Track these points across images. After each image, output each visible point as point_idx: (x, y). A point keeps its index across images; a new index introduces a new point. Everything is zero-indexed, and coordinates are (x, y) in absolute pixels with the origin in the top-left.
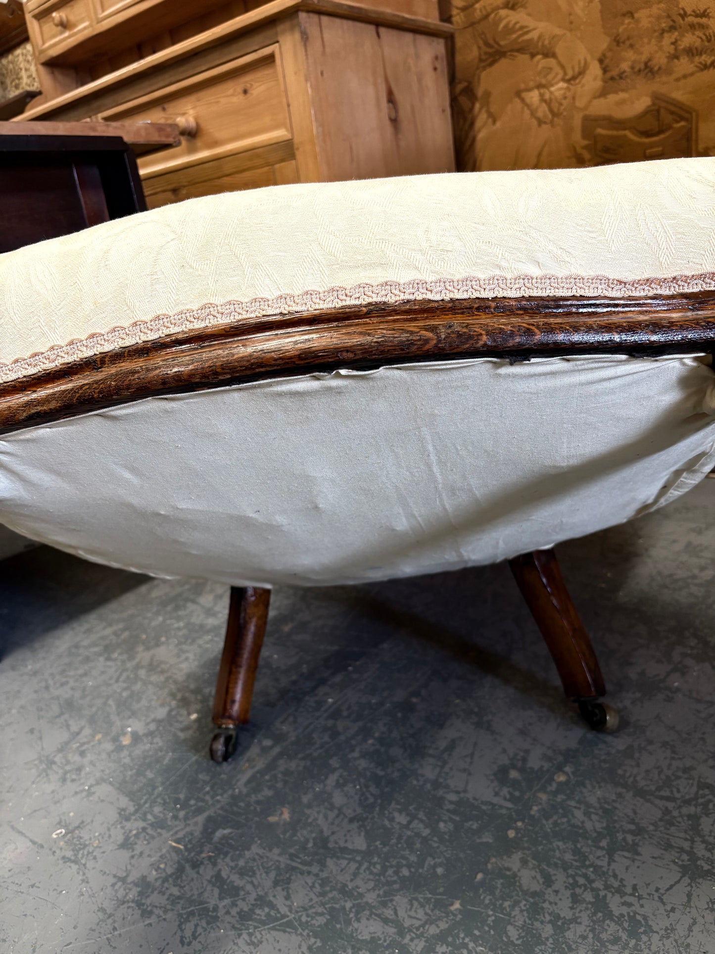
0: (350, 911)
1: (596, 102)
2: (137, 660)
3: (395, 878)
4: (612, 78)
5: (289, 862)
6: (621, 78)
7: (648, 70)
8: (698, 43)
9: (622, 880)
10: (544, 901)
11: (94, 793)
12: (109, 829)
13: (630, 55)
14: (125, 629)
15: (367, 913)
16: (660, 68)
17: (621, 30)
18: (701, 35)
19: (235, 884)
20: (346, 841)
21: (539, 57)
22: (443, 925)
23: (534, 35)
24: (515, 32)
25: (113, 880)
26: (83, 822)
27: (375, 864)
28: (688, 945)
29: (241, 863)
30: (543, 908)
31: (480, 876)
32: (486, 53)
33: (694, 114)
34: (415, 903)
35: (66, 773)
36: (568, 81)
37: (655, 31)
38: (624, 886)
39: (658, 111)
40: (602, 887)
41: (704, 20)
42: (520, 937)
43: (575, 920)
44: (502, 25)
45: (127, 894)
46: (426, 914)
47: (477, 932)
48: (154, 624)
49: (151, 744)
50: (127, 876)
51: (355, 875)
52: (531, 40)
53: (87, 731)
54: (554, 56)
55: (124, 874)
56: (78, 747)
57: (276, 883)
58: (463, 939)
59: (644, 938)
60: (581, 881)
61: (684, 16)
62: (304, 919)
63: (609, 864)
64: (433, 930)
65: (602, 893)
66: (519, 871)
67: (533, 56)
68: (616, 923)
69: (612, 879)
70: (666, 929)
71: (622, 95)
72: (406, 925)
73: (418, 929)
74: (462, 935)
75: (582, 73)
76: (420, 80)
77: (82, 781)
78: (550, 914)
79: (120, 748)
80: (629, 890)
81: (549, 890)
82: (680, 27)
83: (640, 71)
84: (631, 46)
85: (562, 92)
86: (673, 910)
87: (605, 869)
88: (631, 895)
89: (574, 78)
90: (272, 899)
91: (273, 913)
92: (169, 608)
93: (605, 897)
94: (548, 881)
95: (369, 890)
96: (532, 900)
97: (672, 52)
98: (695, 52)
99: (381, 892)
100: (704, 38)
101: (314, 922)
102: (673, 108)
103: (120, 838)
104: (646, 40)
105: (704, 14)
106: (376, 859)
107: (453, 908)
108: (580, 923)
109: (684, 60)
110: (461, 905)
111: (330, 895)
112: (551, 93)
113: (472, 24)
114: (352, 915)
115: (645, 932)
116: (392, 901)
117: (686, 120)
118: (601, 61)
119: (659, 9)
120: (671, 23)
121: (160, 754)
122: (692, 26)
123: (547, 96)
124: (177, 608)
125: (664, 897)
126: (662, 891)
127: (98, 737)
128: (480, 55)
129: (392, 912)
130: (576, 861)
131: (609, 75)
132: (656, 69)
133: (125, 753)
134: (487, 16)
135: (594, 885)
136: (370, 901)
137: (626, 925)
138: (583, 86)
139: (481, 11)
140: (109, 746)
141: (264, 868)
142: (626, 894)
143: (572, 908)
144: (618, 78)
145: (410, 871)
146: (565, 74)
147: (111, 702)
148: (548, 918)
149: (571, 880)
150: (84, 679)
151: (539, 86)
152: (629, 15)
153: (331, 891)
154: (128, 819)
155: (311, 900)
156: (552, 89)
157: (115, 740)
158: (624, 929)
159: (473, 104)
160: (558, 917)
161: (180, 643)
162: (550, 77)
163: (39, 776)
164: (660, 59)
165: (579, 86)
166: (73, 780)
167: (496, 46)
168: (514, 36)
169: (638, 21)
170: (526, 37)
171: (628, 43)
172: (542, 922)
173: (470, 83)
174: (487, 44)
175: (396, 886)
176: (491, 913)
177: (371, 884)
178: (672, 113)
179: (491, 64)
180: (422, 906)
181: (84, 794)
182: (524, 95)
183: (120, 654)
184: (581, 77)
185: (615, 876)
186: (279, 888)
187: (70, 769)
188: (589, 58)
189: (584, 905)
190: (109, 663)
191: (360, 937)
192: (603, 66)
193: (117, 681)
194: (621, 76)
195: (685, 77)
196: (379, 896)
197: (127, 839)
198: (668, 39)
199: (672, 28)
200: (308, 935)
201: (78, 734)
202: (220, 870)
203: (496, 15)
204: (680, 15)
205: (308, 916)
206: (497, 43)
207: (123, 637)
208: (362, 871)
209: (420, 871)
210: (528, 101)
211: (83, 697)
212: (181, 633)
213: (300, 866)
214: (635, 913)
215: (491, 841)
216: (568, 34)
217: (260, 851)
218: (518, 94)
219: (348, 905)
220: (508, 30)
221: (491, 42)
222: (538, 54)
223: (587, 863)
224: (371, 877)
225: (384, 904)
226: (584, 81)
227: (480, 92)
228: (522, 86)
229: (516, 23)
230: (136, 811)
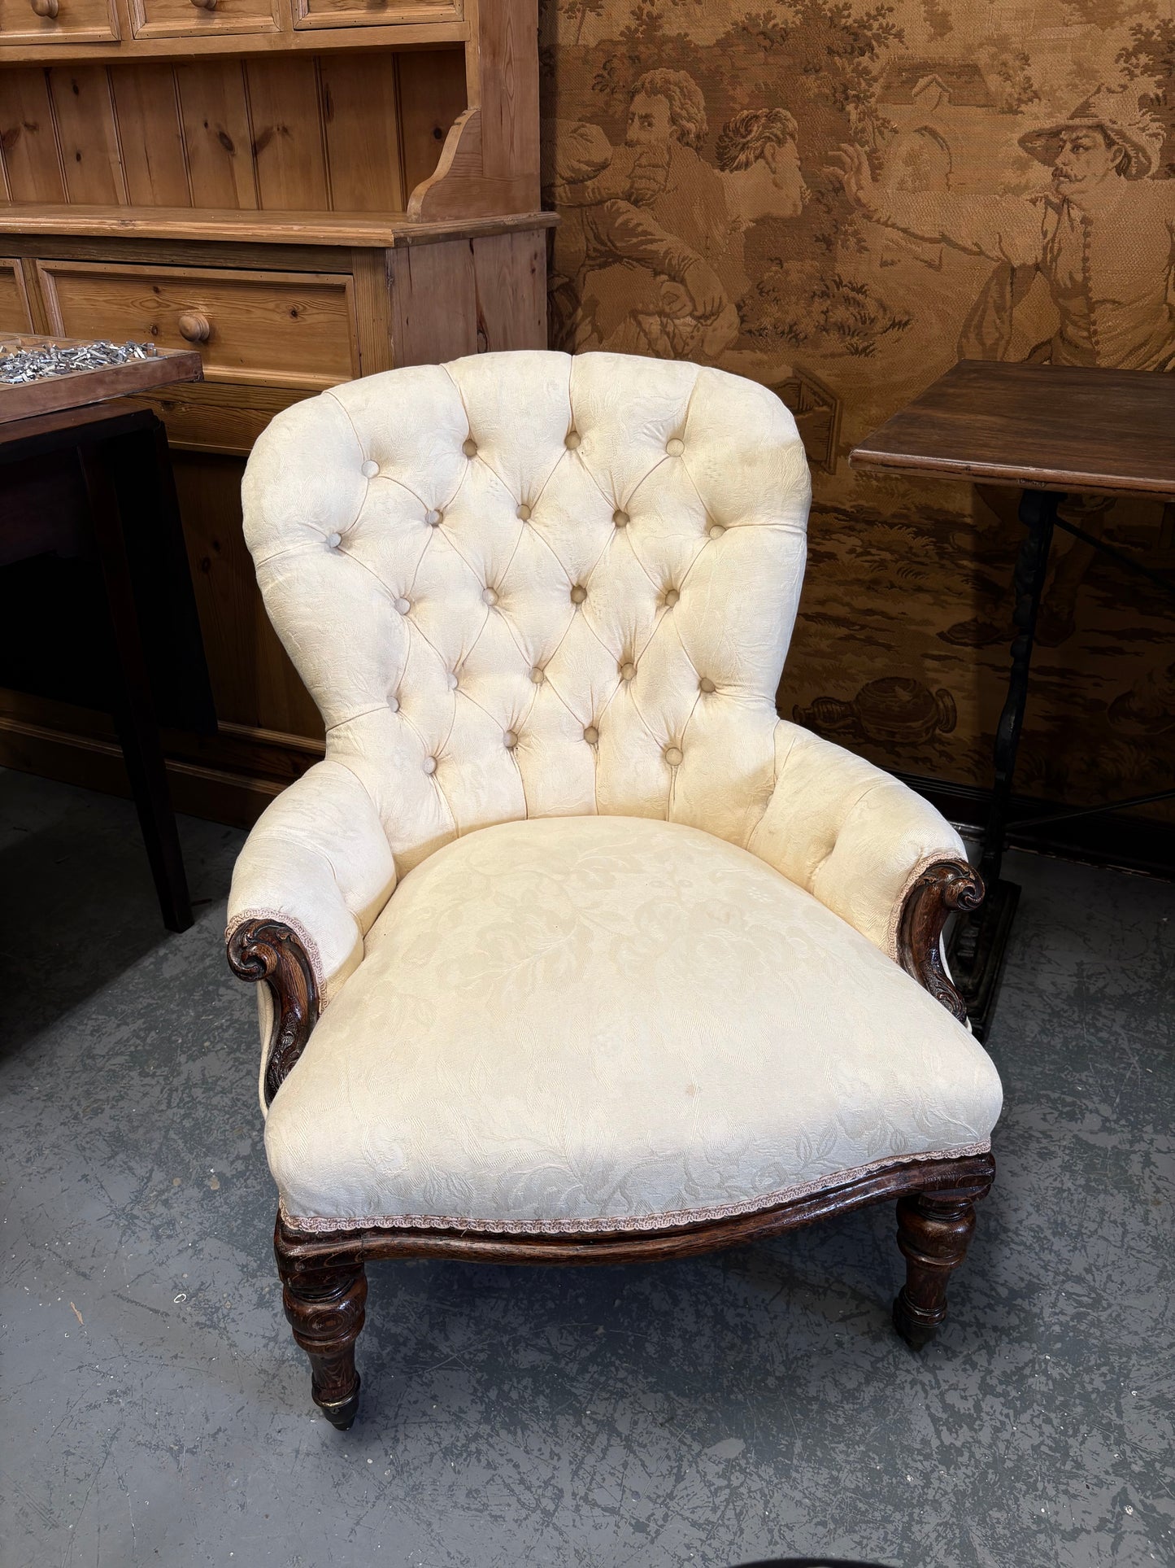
0: (508, 1345)
1: (728, 353)
2: (184, 1076)
3: (543, 1311)
4: (750, 332)
5: (439, 1305)
6: (761, 335)
7: (792, 335)
8: (851, 321)
9: (735, 1295)
10: (673, 1319)
11: (202, 1250)
12: (237, 1289)
13: (773, 309)
14: (149, 1030)
15: (523, 1344)
16: (806, 338)
17: (766, 276)
18: (855, 312)
19: (392, 1332)
20: (490, 1280)
21: (664, 277)
22: (592, 1349)
23: (660, 248)
24: (637, 236)
25: (264, 1341)
26: (203, 1284)
27: (522, 1299)
28: (787, 1345)
29: (392, 1311)
30: (673, 1325)
31: (617, 1302)
32: (595, 250)
33: (838, 401)
34: (565, 1332)
35: (156, 1229)
36: (698, 318)
37: (805, 291)
38: (737, 1300)
39: (800, 386)
40: (719, 1303)
41: (860, 297)
42: (657, 1352)
43: (699, 1333)
44: (619, 221)
45: (283, 1353)
46: (575, 1340)
47: (620, 1351)
48: (185, 1020)
49: (246, 1187)
50: (277, 1335)
51: (505, 1311)
52: (656, 252)
53: (158, 1176)
54: (683, 281)
55: (273, 1334)
56: (157, 1196)
57: (432, 1327)
58: (610, 1358)
59: (753, 1342)
60: (703, 1298)
61: (839, 284)
62: (467, 1357)
63: (724, 1281)
64: (584, 1354)
65: (719, 1308)
66: (650, 1294)
67: (656, 273)
68: (732, 1332)
69: (727, 1295)
70: (771, 1333)
71: (759, 355)
72: (559, 1352)
73: (570, 1354)
74: (608, 1355)
75: (715, 313)
76: (515, 291)
77: (181, 1236)
78: (679, 1330)
79: (210, 1195)
80: (741, 1303)
81: (677, 1309)
82: (834, 297)
83: (783, 333)
84: (776, 300)
85: (689, 329)
86: (776, 1317)
87: (721, 1286)
88: (742, 1307)
89: (705, 317)
90: (432, 1342)
91: (436, 1354)
92: (197, 996)
93: (722, 1310)
94: (676, 1301)
95: (521, 1325)
96: (663, 1319)
97: (822, 322)
98: (847, 330)
99: (532, 1325)
100: (858, 317)
101: (477, 1358)
102: (817, 389)
103: (255, 1298)
104: (794, 299)
105: (860, 290)
106: (521, 1296)
107: (598, 1333)
108: (703, 1335)
109: (834, 335)
110: (604, 1329)
111: (486, 1333)
112: (675, 325)
113: (581, 206)
114: (510, 1348)
115: (754, 1338)
116: (543, 1332)
117: (830, 406)
118: (739, 308)
119: (812, 266)
120: (824, 289)
121: (262, 1200)
122: (847, 299)
123: (670, 329)
124: (208, 996)
125: (769, 1307)
126: (767, 1302)
127: (177, 1182)
128: (588, 249)
129: (545, 1342)
130: (697, 1281)
131: (746, 326)
132: (802, 336)
133: (218, 1201)
134: (601, 202)
135: (713, 1301)
136: (524, 1334)
137: (740, 1333)
138: (714, 330)
139: (594, 193)
140: (195, 1193)
141: (416, 1313)
142: (738, 1307)
143: (696, 1323)
144: (757, 334)
145: (556, 1305)
146: (695, 309)
147: (172, 1134)
148: (678, 1333)
149: (694, 1299)
150: (121, 1104)
151: (661, 314)
152: (778, 262)
153: (485, 1329)
154: (254, 1276)
155: (469, 1339)
156: (677, 322)
157: (200, 1184)
158: (738, 1336)
159: (575, 310)
160: (686, 1331)
161: (232, 1051)
162: (676, 306)
163: (124, 1234)
164: (807, 327)
165: (711, 328)
166: (169, 1237)
167: (609, 244)
168: (635, 240)
169: (787, 273)
170: (649, 247)
171: (773, 295)
172: (673, 1337)
173: (572, 280)
174: (597, 237)
175: (545, 1318)
176: (630, 1333)
177: (522, 1319)
178: (815, 393)
179: (602, 266)
180: (571, 1334)
181: (190, 1251)
182: (641, 317)
183: (158, 1067)
184: (713, 318)
185: (730, 1292)
186: (436, 1331)
187: (158, 1223)
188: (725, 300)
189: (706, 1319)
190: (147, 1080)
191: (521, 1367)
192: (741, 314)
193: (169, 1106)
194: (761, 331)
195: (833, 355)
196: (531, 1328)
197: (261, 1297)
198: (819, 305)
199: (824, 295)
200: (474, 1370)
201: (149, 1179)
202: (372, 1320)
203: (613, 205)
204: (835, 281)
205: (470, 1353)
206: (611, 242)
207: (149, 1040)
208: (510, 1307)
209: (564, 1302)
210: (646, 327)
211: (134, 1129)
212: (226, 1035)
213: (451, 1309)
214: (746, 1322)
215: (623, 1269)
216: (703, 260)
217: (408, 1298)
218: (634, 314)
219: (505, 1339)
220: (628, 231)
221: (604, 237)
222: (662, 273)
223: (707, 1282)
224: (520, 1312)
225: (537, 1335)
226: (715, 323)
227: (584, 297)
228: (640, 306)
229: (639, 225)
230: (260, 1267)
